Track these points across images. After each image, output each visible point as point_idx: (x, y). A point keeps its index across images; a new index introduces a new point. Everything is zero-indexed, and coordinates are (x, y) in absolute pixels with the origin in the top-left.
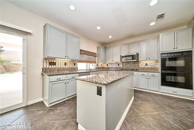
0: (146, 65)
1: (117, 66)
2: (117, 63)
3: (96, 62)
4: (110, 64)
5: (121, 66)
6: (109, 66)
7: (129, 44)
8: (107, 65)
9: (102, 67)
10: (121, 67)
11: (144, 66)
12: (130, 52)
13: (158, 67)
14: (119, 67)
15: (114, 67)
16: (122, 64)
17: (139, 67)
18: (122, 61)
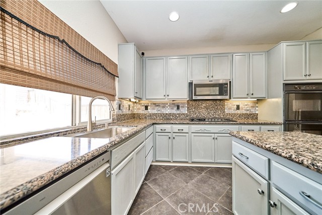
0: (238, 108)
1: (175, 111)
2: (173, 104)
3: (117, 98)
4: (155, 104)
5: (184, 111)
6: (150, 111)
7: (209, 56)
8: (144, 108)
9: (130, 112)
10: (184, 114)
11: (233, 111)
12: (212, 76)
13: (257, 112)
14: (178, 112)
15: (167, 113)
16: (186, 105)
17: (224, 112)
18: (194, 98)
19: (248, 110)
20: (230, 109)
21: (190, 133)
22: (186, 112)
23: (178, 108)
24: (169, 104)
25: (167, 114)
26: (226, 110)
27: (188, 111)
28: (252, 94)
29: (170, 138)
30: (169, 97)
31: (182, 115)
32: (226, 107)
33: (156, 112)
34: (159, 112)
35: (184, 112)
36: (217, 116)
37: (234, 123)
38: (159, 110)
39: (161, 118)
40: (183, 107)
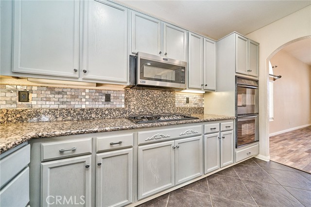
0: (188, 101)
1: (100, 104)
2: (97, 91)
5: (119, 104)
6: (36, 103)
11: (183, 105)
12: (166, 54)
13: (203, 106)
14: (108, 106)
15: (84, 107)
16: (123, 95)
17: (174, 105)
18: (140, 82)
19: (196, 104)
20: (180, 102)
21: (136, 147)
22: (123, 106)
23: (108, 98)
24: (87, 91)
25: (83, 110)
26: (176, 104)
27: (126, 104)
28: (206, 85)
29: (87, 167)
30: (88, 76)
31: (115, 110)
32: (176, 100)
33: (56, 107)
34: (64, 106)
35: (118, 106)
36: (167, 112)
37: (195, 120)
38: (63, 103)
39: (69, 118)
40: (117, 98)
